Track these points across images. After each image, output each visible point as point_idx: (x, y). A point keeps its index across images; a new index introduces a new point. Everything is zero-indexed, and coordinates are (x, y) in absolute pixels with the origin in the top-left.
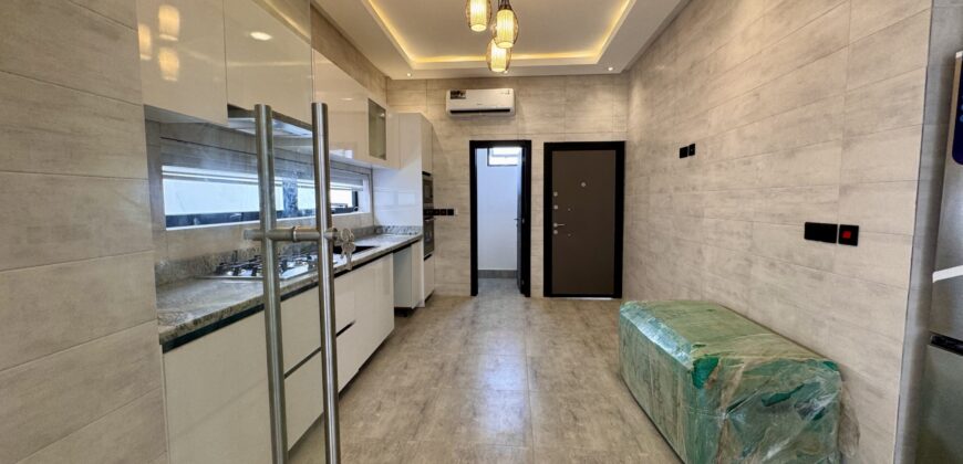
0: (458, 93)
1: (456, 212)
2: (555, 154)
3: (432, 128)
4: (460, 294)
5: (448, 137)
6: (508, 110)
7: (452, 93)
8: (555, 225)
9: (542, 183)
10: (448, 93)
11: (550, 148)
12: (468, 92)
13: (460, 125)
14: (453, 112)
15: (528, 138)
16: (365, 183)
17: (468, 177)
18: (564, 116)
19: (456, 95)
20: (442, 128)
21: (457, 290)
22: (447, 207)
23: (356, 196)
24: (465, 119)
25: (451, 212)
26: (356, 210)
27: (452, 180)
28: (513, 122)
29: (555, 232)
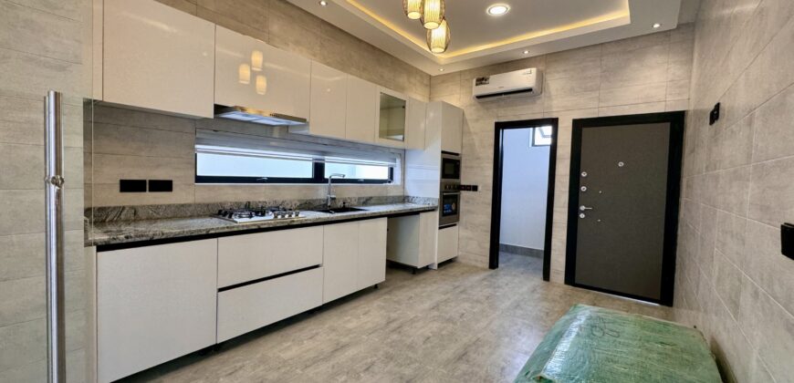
0: (483, 79)
1: (480, 188)
2: (586, 131)
3: (463, 114)
4: (479, 265)
5: (477, 120)
6: (530, 90)
7: (477, 80)
8: (583, 208)
9: (568, 162)
10: (475, 80)
11: (579, 125)
12: (492, 77)
13: (487, 109)
14: (479, 97)
15: (554, 116)
16: (398, 161)
17: (492, 156)
18: (599, 89)
19: (481, 81)
20: (470, 114)
21: (476, 261)
22: (472, 184)
23: (391, 170)
24: (492, 102)
25: (475, 188)
26: (390, 182)
27: (478, 158)
28: (538, 102)
29: (582, 216)
